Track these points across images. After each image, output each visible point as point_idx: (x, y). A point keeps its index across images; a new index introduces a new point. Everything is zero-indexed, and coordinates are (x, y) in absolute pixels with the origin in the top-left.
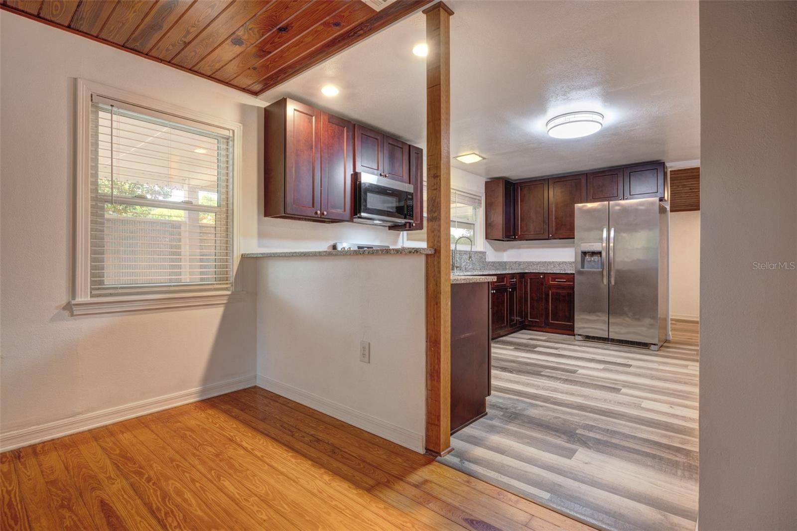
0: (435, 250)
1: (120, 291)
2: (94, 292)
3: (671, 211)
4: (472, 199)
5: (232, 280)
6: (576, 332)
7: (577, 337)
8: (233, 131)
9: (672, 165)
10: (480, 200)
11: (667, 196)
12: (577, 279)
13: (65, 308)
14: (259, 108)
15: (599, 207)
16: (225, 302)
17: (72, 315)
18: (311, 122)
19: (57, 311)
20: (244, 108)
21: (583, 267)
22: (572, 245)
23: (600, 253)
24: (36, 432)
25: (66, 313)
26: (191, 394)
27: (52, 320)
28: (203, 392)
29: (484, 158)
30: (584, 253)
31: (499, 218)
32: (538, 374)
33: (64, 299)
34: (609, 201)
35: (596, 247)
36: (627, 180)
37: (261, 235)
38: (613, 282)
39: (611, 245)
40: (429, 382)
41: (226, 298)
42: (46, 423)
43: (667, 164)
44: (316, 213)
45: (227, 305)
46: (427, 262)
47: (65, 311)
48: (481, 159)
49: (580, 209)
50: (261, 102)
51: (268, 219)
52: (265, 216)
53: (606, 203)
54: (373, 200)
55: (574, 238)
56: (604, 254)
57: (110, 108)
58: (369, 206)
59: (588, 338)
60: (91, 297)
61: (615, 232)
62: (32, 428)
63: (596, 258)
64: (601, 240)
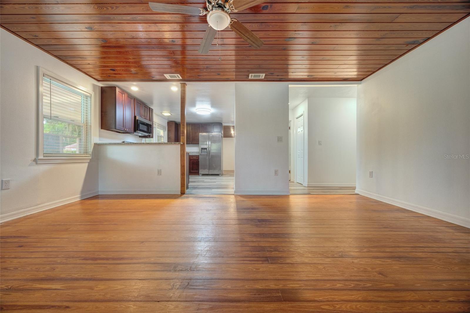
0: (183, 143)
1: (53, 155)
2: (45, 155)
3: (224, 137)
4: (163, 128)
5: (91, 153)
6: (200, 173)
7: (200, 175)
8: (91, 94)
9: (224, 124)
10: (166, 129)
11: (223, 132)
12: (200, 157)
13: (34, 161)
14: (99, 86)
15: (206, 135)
16: (89, 161)
17: (37, 164)
18: (122, 96)
19: (31, 162)
20: (94, 86)
21: (201, 153)
22: (198, 146)
23: (206, 149)
24: (24, 212)
25: (34, 163)
26: (77, 198)
27: (30, 165)
28: (81, 197)
29: (171, 115)
30: (202, 149)
31: (173, 136)
32: (195, 182)
33: (33, 157)
34: (209, 133)
35: (205, 147)
36: (213, 127)
37: (100, 136)
38: (210, 157)
39: (210, 146)
40: (182, 176)
41: (89, 160)
42: (27, 208)
43: (223, 124)
44: (124, 130)
45: (89, 163)
46: (181, 146)
47: (34, 162)
48: (170, 115)
49: (201, 135)
50: (101, 84)
51: (102, 130)
52: (101, 129)
53: (208, 134)
54: (141, 127)
55: (199, 144)
56: (208, 149)
57: (49, 80)
58: (140, 128)
59: (203, 175)
60: (44, 156)
61: (211, 142)
62: (22, 210)
63: (205, 150)
64: (207, 144)
